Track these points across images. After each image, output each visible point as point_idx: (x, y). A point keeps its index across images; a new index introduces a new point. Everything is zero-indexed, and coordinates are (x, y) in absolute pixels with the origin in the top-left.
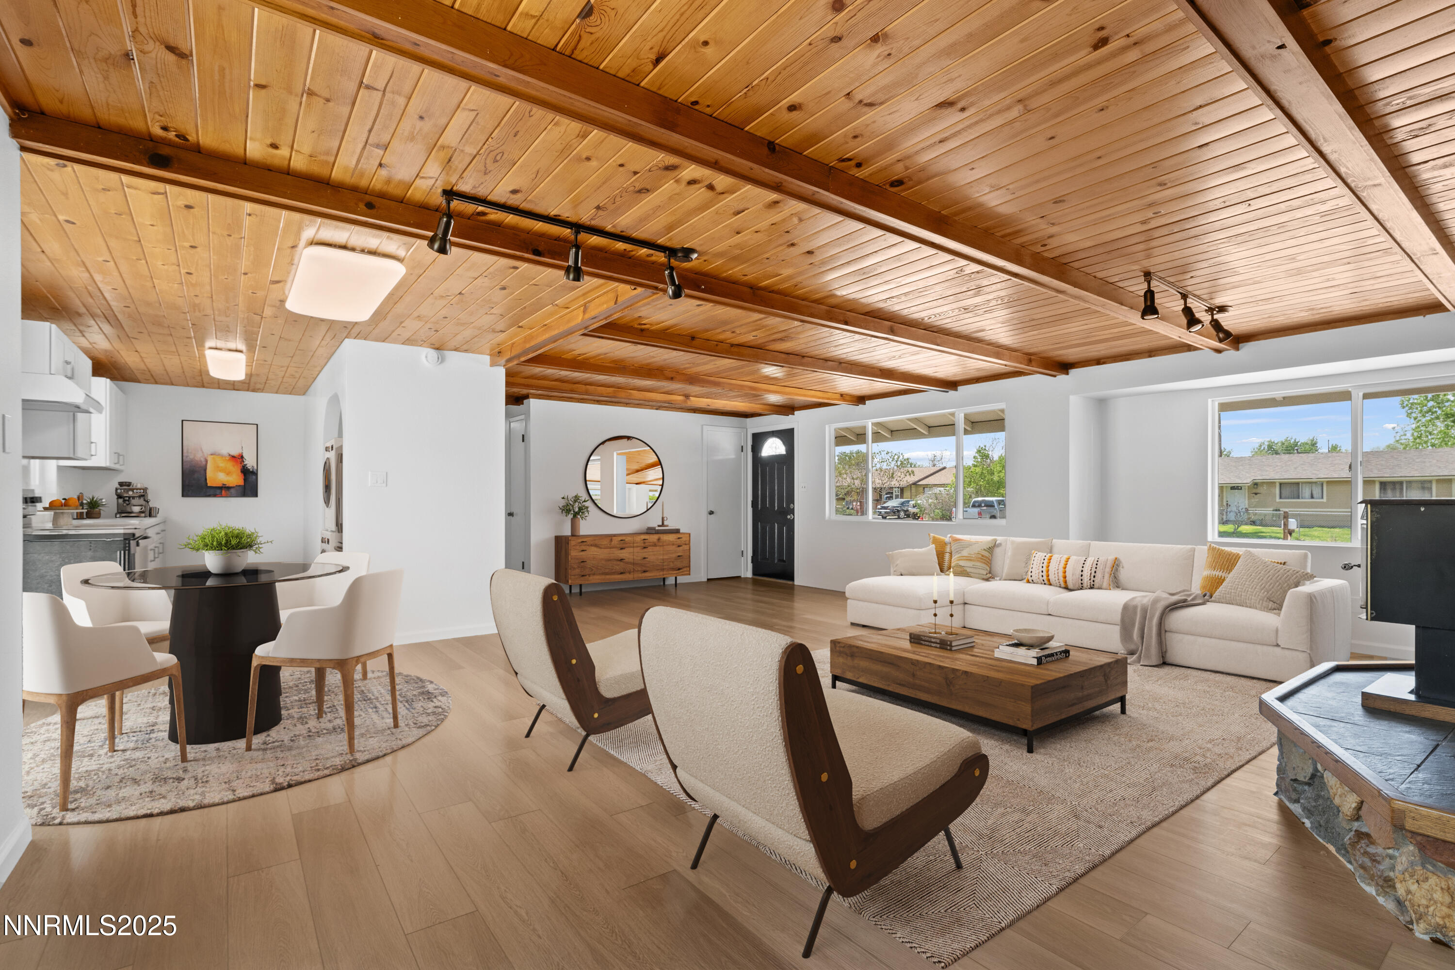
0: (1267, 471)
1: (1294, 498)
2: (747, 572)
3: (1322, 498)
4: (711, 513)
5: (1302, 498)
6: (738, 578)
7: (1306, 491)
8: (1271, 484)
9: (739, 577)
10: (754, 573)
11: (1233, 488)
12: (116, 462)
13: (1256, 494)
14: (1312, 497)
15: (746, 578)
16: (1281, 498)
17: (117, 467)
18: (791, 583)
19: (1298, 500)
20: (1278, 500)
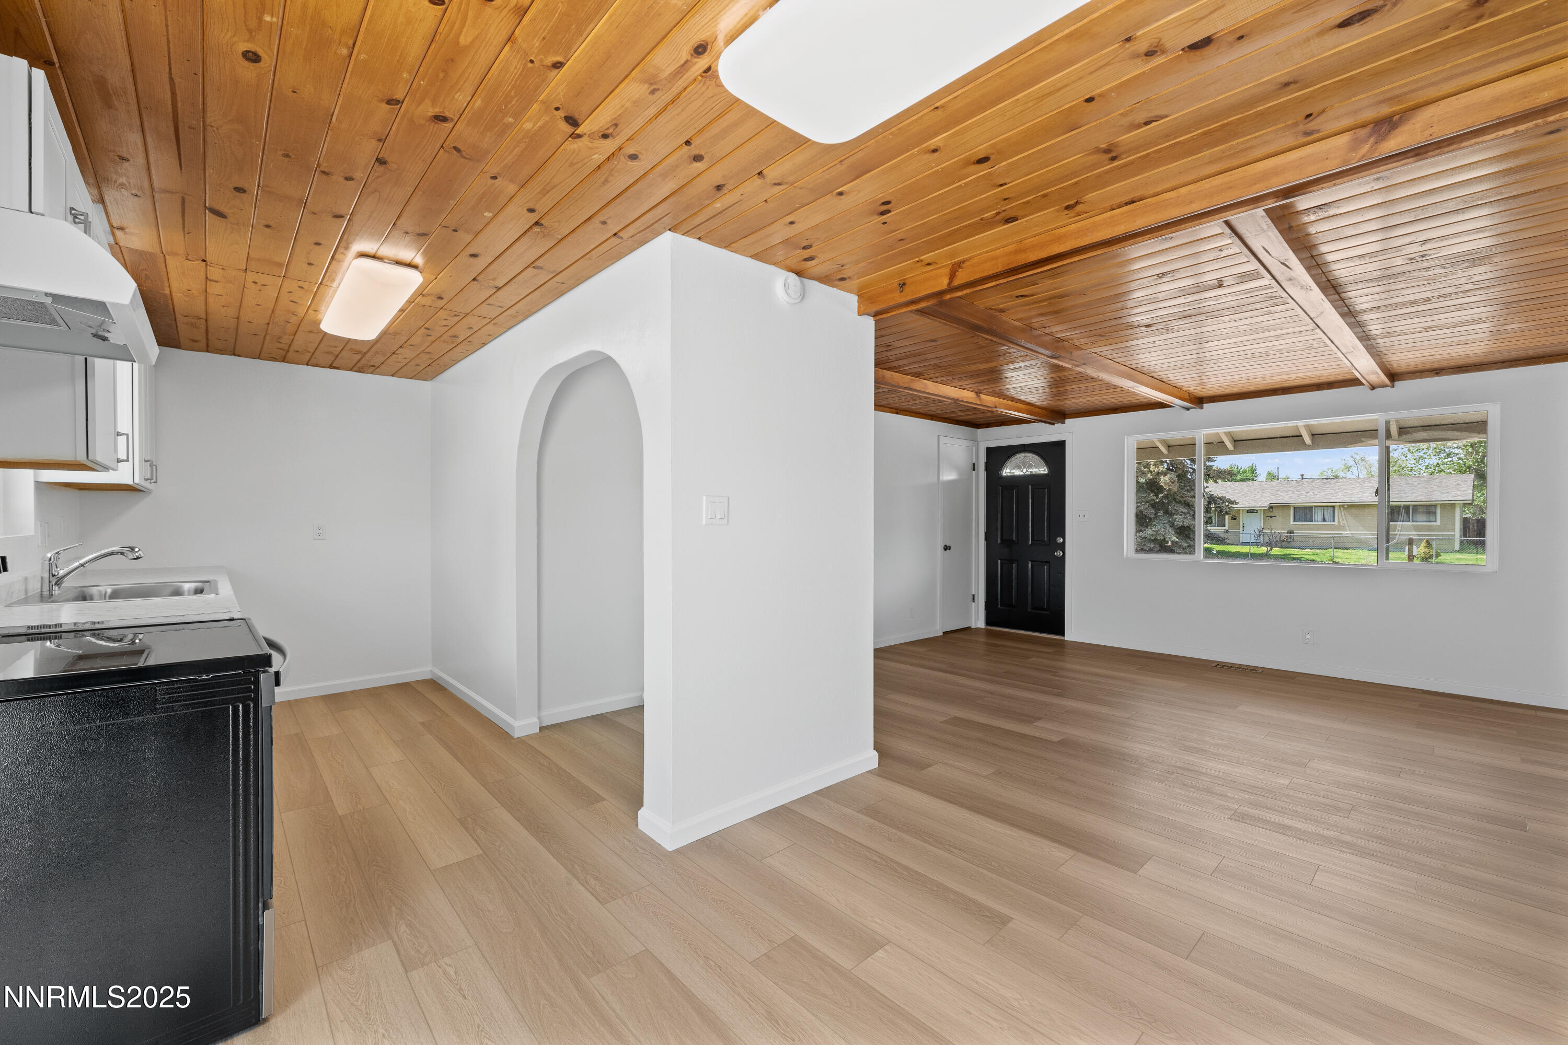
0: (1280, 496)
1: (1307, 521)
2: (978, 620)
3: (1334, 521)
4: (947, 548)
5: (1315, 521)
6: (967, 629)
7: (1318, 516)
8: (1284, 507)
9: (969, 628)
10: (988, 623)
11: (1249, 511)
12: (149, 476)
13: (1271, 517)
14: (1324, 520)
15: (977, 629)
16: (1294, 521)
17: (147, 484)
18: (1061, 638)
19: (1311, 523)
20: (1292, 522)
